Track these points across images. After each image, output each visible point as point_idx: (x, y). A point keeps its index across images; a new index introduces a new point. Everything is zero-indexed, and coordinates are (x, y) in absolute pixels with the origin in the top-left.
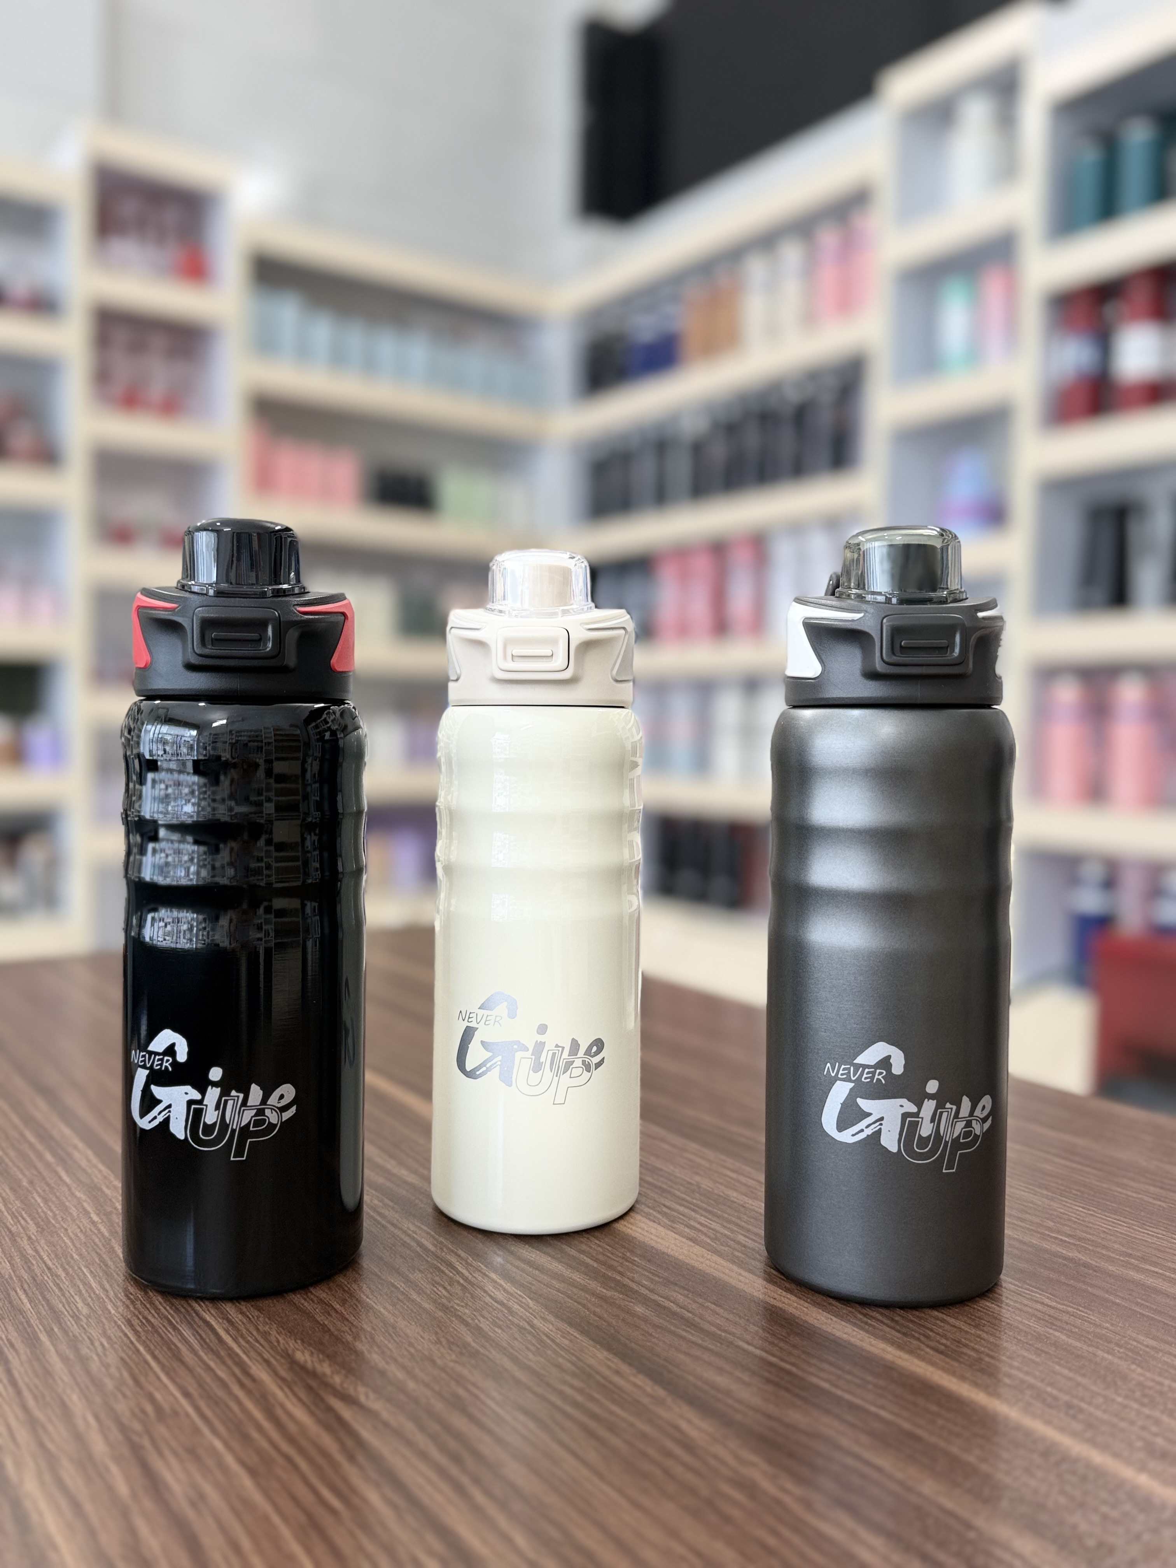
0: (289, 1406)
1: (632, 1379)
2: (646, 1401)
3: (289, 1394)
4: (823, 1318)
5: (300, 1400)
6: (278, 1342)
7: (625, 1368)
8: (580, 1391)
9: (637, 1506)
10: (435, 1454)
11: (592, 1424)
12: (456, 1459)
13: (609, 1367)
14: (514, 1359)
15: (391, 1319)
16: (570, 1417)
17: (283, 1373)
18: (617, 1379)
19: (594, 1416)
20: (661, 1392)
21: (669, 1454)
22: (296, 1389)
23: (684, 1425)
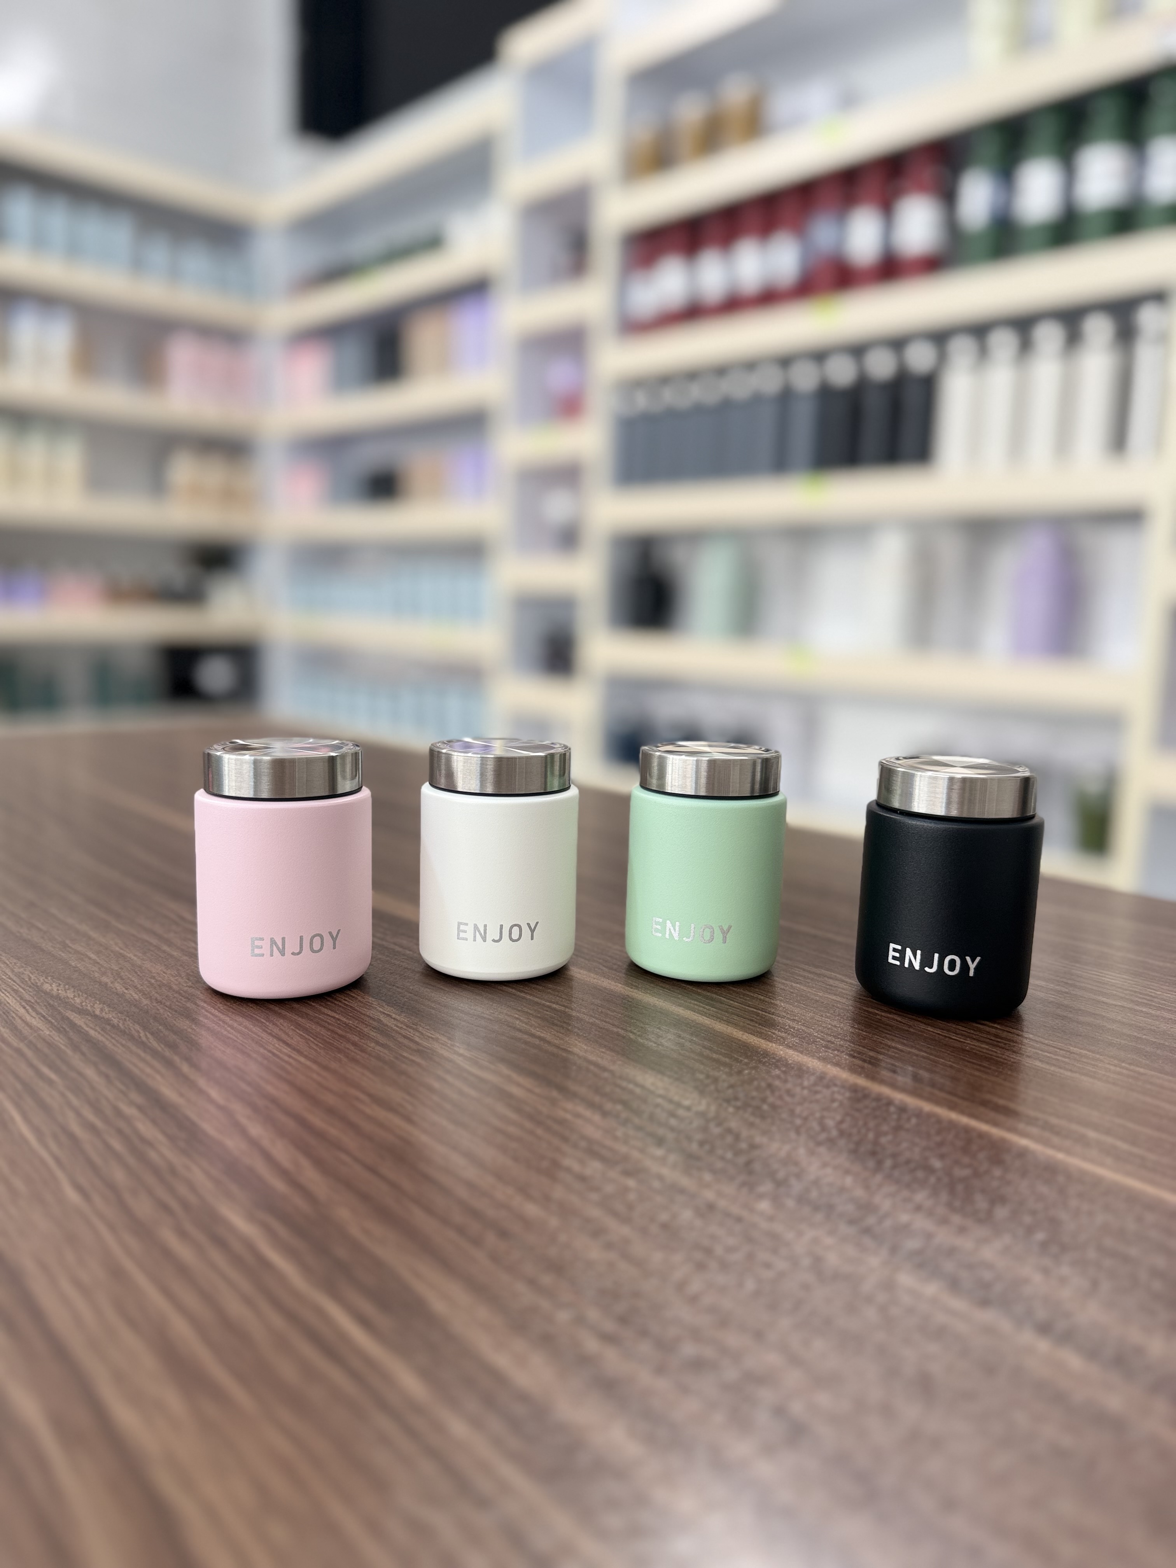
0: (28, 1018)
3: (30, 1010)
5: (38, 1013)
6: (30, 979)
9: (326, 1068)
10: (154, 1044)
12: (173, 1047)
15: (139, 962)
17: (27, 997)
22: (38, 1007)
23: (382, 1018)
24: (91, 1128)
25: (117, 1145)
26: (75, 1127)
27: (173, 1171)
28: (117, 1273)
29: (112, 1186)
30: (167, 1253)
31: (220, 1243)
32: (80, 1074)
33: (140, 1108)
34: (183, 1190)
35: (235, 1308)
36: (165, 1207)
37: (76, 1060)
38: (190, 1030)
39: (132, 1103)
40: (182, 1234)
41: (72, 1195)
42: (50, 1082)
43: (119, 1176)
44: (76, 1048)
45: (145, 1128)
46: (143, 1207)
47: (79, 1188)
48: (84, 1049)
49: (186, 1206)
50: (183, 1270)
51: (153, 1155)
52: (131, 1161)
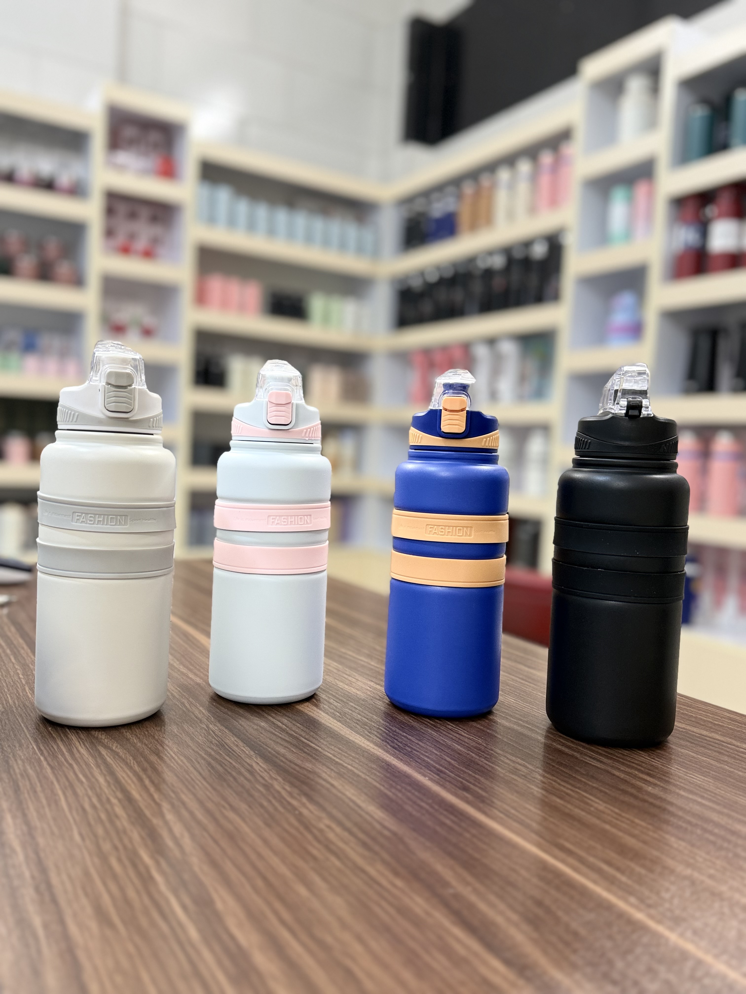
1: (243, 748)
2: (243, 756)
4: (348, 732)
7: (241, 744)
8: (215, 751)
9: (215, 789)
10: (136, 767)
11: (212, 762)
12: (144, 770)
13: (234, 743)
14: (192, 739)
16: (204, 759)
18: (235, 748)
19: (215, 759)
20: (252, 753)
21: (240, 773)
22: (86, 743)
23: (254, 765)
24: (94, 807)
25: (103, 816)
26: (87, 806)
27: (125, 832)
28: (87, 874)
29: (95, 835)
30: (111, 868)
31: (134, 866)
32: (97, 780)
33: (119, 800)
34: (126, 841)
35: (131, 893)
36: (116, 848)
37: (96, 772)
38: (156, 762)
39: (116, 797)
40: (120, 860)
41: (77, 838)
42: (81, 782)
43: (100, 831)
44: (98, 766)
45: (119, 810)
46: (106, 847)
47: (81, 835)
48: (102, 767)
49: (125, 847)
50: (115, 877)
51: (118, 823)
52: (108, 825)
